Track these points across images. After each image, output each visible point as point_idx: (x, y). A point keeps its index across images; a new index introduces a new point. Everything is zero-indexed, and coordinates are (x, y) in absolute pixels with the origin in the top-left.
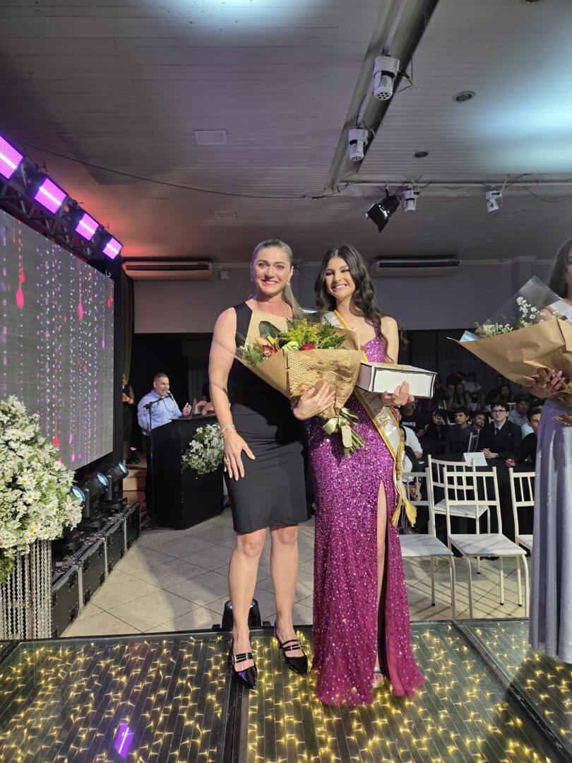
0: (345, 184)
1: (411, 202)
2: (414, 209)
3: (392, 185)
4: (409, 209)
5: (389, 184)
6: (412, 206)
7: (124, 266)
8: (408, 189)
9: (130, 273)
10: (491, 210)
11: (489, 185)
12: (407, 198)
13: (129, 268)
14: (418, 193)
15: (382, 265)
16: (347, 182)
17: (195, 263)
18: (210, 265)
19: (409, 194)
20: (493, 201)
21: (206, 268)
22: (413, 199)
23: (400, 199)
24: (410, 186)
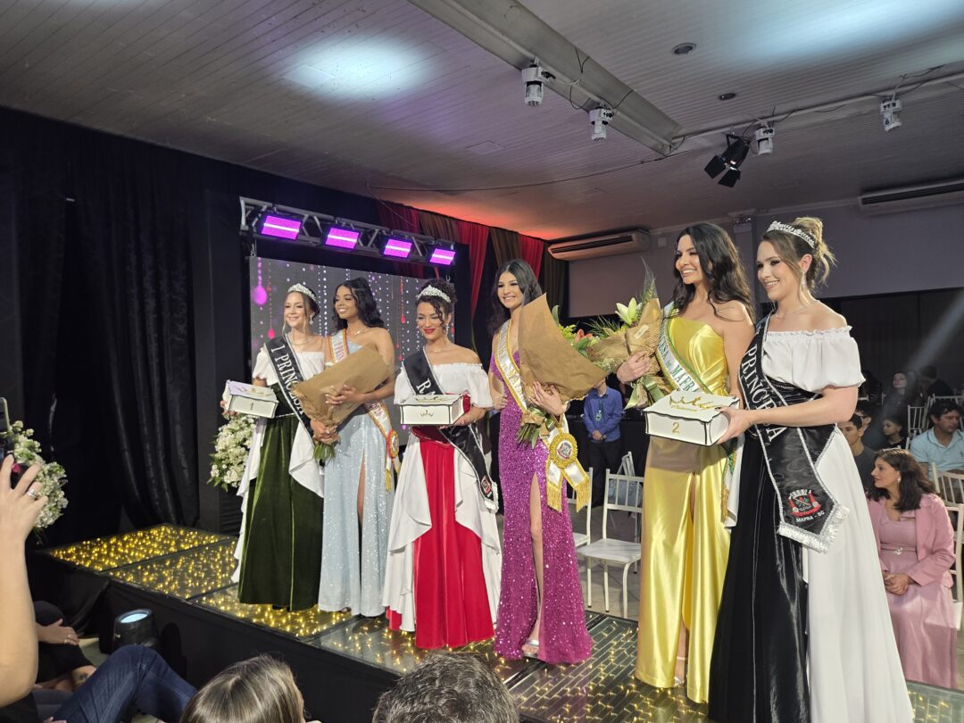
0: (681, 139)
1: (763, 144)
2: (768, 151)
3: (740, 126)
4: (761, 152)
5: (736, 127)
6: (765, 148)
7: (549, 249)
8: (760, 127)
9: (556, 256)
10: (888, 128)
11: (883, 94)
12: (758, 138)
13: (555, 251)
14: (771, 131)
15: (865, 201)
16: (684, 136)
17: (617, 236)
18: (634, 236)
19: (760, 134)
20: (888, 116)
21: (629, 239)
22: (767, 139)
23: (749, 142)
24: (764, 122)
